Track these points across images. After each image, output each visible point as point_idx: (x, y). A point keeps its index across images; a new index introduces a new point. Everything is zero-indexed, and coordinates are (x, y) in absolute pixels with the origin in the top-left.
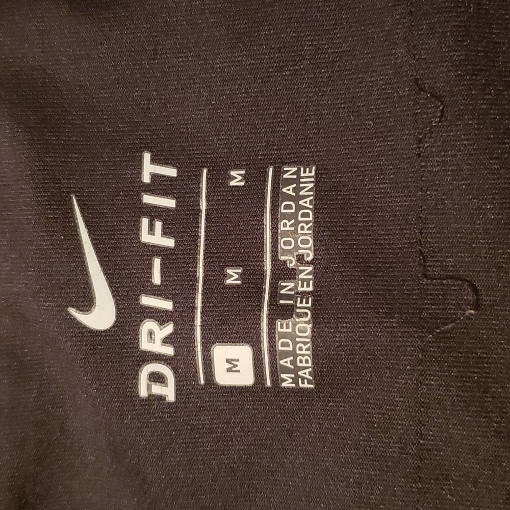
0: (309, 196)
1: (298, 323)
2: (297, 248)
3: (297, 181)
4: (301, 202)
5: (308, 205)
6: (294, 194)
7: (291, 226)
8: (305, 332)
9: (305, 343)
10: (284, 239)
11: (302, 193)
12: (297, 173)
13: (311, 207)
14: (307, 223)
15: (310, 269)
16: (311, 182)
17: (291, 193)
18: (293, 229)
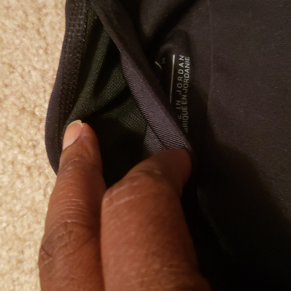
0: (188, 68)
1: (184, 115)
2: (183, 88)
3: (184, 62)
4: (185, 70)
5: (187, 72)
6: (183, 67)
7: (181, 79)
8: (186, 119)
9: (186, 123)
10: (179, 84)
11: (186, 67)
12: (184, 58)
13: (188, 73)
14: (187, 78)
15: (186, 96)
16: (188, 63)
17: (182, 66)
18: (182, 80)
